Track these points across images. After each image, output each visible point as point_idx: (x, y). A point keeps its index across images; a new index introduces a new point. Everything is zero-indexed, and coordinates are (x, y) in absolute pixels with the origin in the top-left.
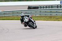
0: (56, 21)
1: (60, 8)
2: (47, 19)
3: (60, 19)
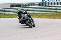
0: (38, 18)
3: (42, 17)
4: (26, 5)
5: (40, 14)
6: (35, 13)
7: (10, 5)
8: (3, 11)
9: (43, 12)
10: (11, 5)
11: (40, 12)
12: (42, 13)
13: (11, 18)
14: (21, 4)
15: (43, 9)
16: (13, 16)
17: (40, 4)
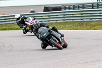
1: (97, 8)
2: (75, 27)
3: (96, 27)
4: (69, 8)
5: (93, 23)
6: (85, 20)
7: (43, 8)
9: (99, 20)
10: (45, 7)
11: (93, 20)
12: (96, 21)
14: (61, 6)
15: (99, 14)
17: (93, 6)
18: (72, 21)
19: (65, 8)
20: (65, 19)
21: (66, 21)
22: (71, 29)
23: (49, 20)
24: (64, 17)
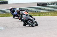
2: (54, 15)
4: (51, 4)
7: (37, 4)
8: (30, 10)
13: (38, 16)
16: (39, 14)
18: (52, 11)
19: (49, 4)
20: (49, 10)
21: (49, 11)
22: (52, 16)
23: (40, 11)
24: (48, 9)
